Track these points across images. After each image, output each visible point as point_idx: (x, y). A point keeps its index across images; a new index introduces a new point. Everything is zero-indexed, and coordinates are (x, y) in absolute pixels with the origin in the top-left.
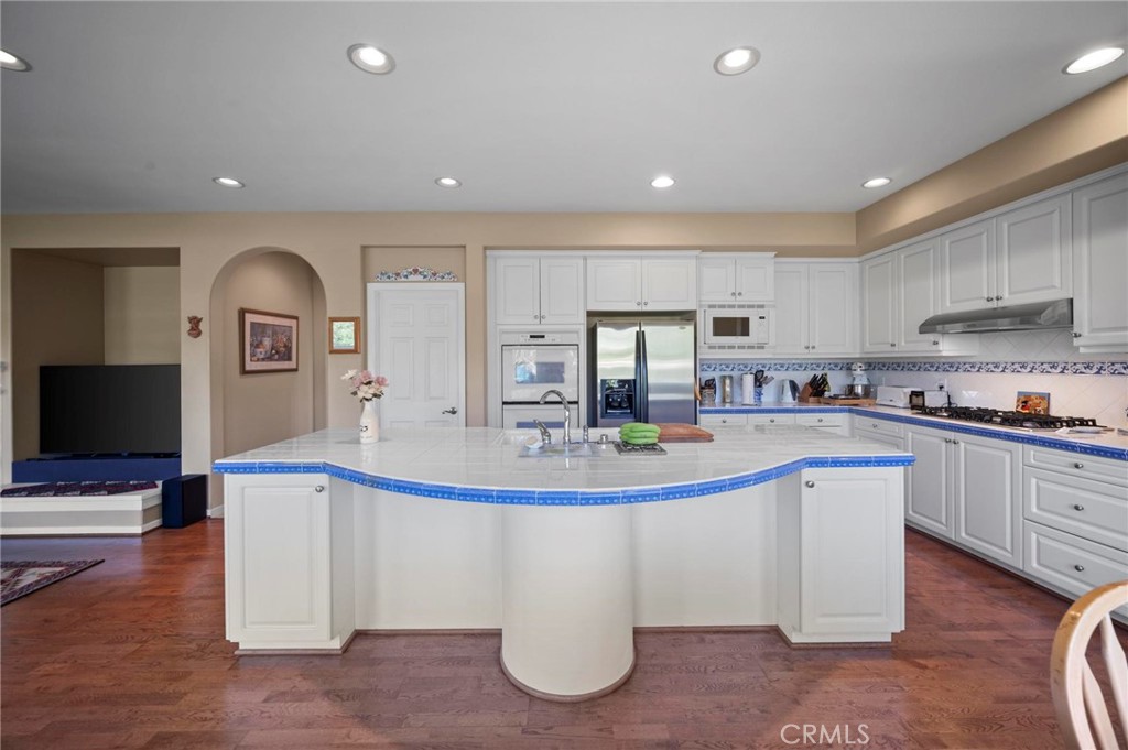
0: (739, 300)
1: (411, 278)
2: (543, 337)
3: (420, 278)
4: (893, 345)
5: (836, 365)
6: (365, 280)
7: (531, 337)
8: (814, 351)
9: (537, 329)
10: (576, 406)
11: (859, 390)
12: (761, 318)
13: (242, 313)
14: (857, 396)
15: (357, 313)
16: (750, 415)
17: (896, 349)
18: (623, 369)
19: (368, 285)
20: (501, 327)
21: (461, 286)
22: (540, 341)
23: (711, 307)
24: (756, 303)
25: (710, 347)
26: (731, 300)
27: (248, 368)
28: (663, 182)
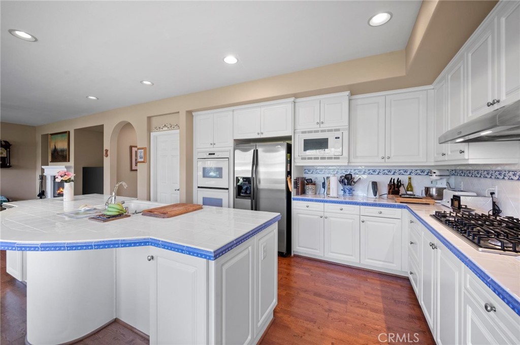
0: (323, 127)
1: (164, 129)
2: (214, 154)
3: (166, 128)
4: (444, 155)
5: (423, 171)
6: (149, 131)
7: (209, 154)
8: (390, 160)
9: (212, 150)
10: (227, 191)
11: (433, 192)
12: (336, 138)
13: (131, 147)
14: (431, 196)
15: (145, 146)
16: (326, 204)
17: (446, 158)
18: (247, 171)
19: (151, 133)
20: (199, 150)
21: (178, 131)
22: (212, 156)
23: (303, 132)
24: (333, 128)
25: (303, 159)
26: (317, 127)
27: (133, 169)
28: (231, 60)
